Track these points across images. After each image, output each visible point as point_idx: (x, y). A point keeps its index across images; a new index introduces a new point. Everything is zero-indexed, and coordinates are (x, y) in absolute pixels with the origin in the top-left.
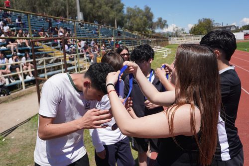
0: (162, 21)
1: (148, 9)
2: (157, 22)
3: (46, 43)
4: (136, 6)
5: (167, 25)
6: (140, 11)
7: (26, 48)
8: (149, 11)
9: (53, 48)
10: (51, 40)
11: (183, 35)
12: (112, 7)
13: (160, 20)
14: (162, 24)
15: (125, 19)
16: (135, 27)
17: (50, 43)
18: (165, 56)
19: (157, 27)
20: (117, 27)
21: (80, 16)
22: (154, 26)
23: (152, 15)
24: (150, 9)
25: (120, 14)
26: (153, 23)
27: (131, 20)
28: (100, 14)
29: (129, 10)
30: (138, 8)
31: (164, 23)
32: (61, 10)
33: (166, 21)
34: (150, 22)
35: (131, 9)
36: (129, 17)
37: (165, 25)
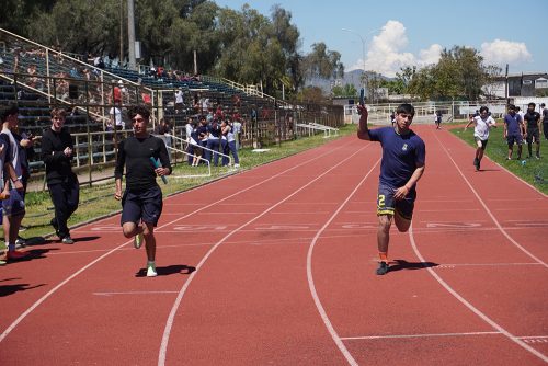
0: (327, 53)
1: (282, 16)
2: (311, 56)
4: (246, 6)
5: (342, 67)
6: (258, 20)
8: (287, 21)
11: (391, 98)
13: (320, 49)
14: (326, 62)
16: (246, 69)
22: (301, 66)
23: (297, 35)
24: (290, 16)
26: (297, 57)
27: (233, 46)
30: (254, 12)
31: (331, 61)
33: (337, 55)
36: (229, 39)
37: (336, 65)
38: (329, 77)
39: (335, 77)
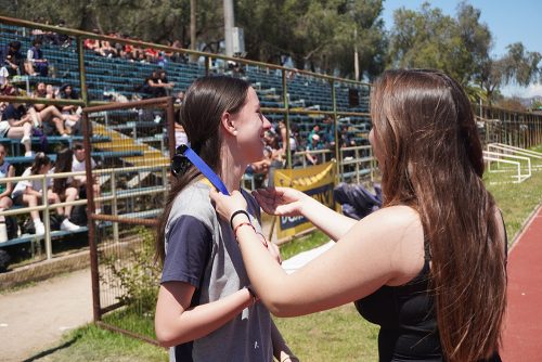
0: (525, 56)
1: (470, 15)
2: (506, 60)
3: (121, 127)
4: (427, 4)
6: (443, 23)
7: (58, 138)
8: (475, 20)
9: (139, 142)
10: (133, 117)
12: (342, 9)
13: (517, 51)
14: (525, 66)
15: (391, 49)
17: (131, 125)
18: (520, 178)
19: (504, 77)
20: (361, 78)
21: (233, 41)
22: (493, 73)
23: (488, 36)
24: (479, 15)
25: (371, 33)
26: (491, 62)
27: (411, 52)
28: (300, 32)
29: (403, 17)
30: (437, 12)
31: (530, 65)
32: (170, 18)
33: (536, 57)
34: (478, 61)
35: (410, 16)
36: (405, 44)
37: (536, 69)
38: (527, 83)
39: (535, 82)
